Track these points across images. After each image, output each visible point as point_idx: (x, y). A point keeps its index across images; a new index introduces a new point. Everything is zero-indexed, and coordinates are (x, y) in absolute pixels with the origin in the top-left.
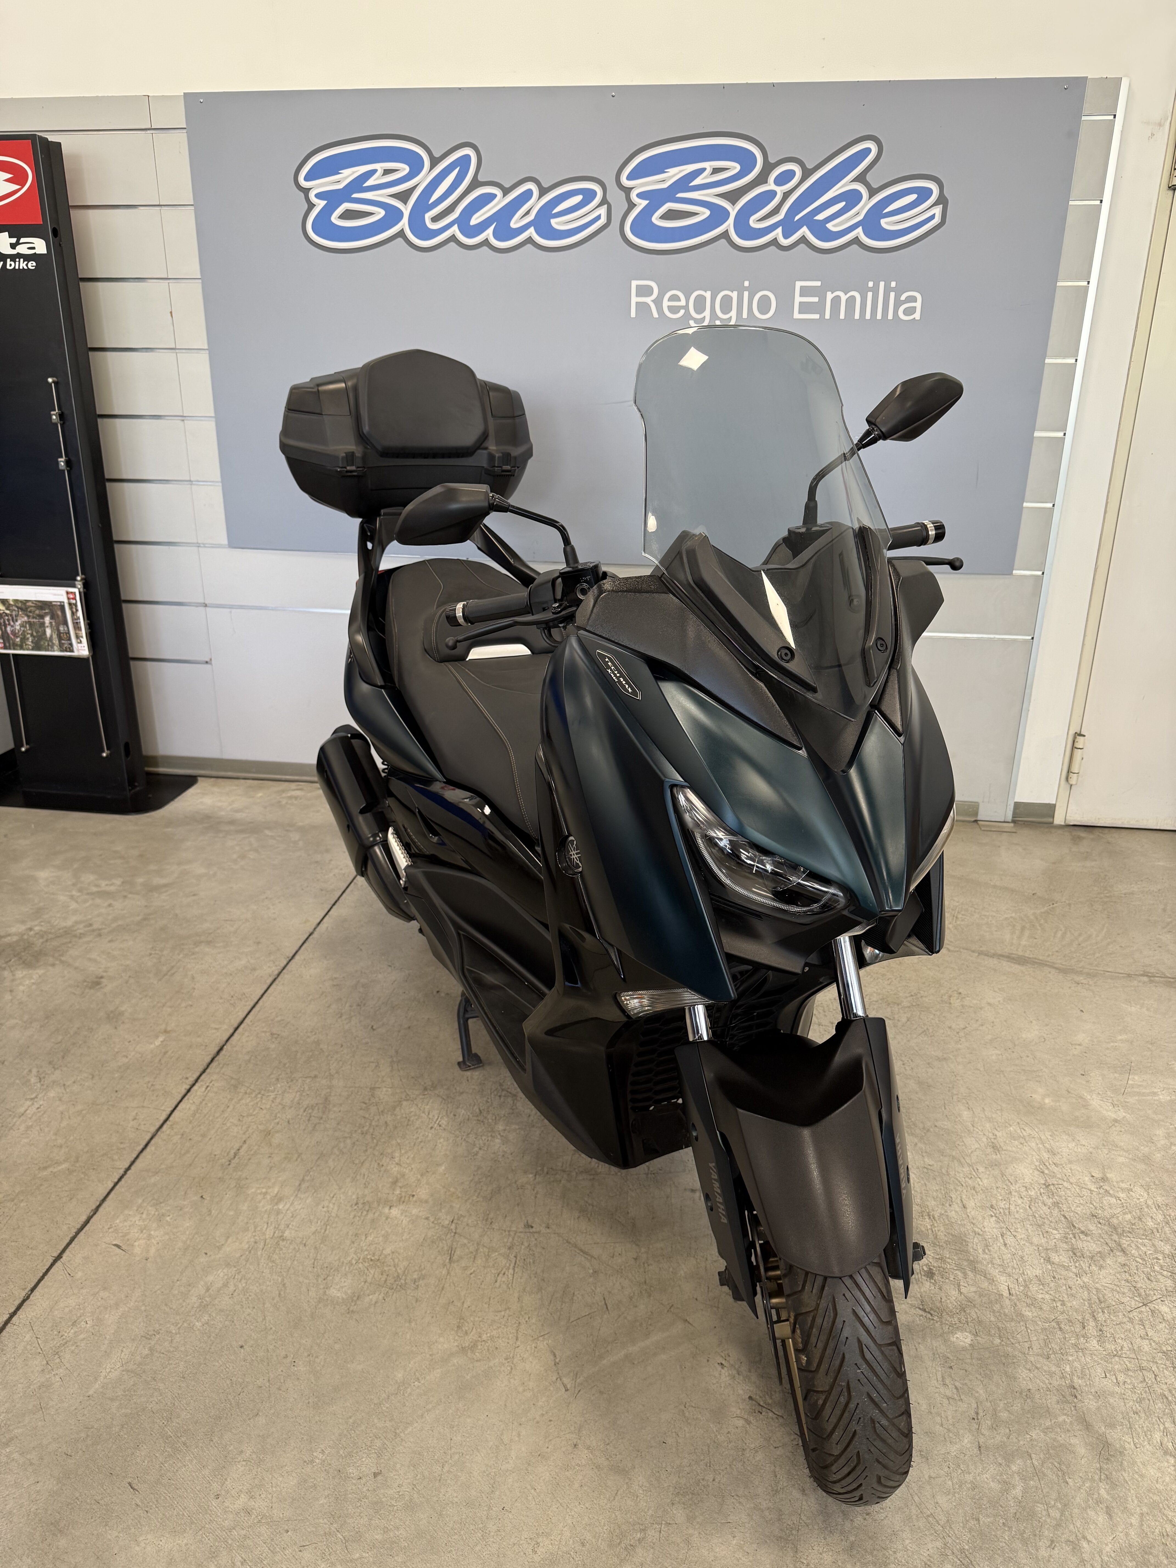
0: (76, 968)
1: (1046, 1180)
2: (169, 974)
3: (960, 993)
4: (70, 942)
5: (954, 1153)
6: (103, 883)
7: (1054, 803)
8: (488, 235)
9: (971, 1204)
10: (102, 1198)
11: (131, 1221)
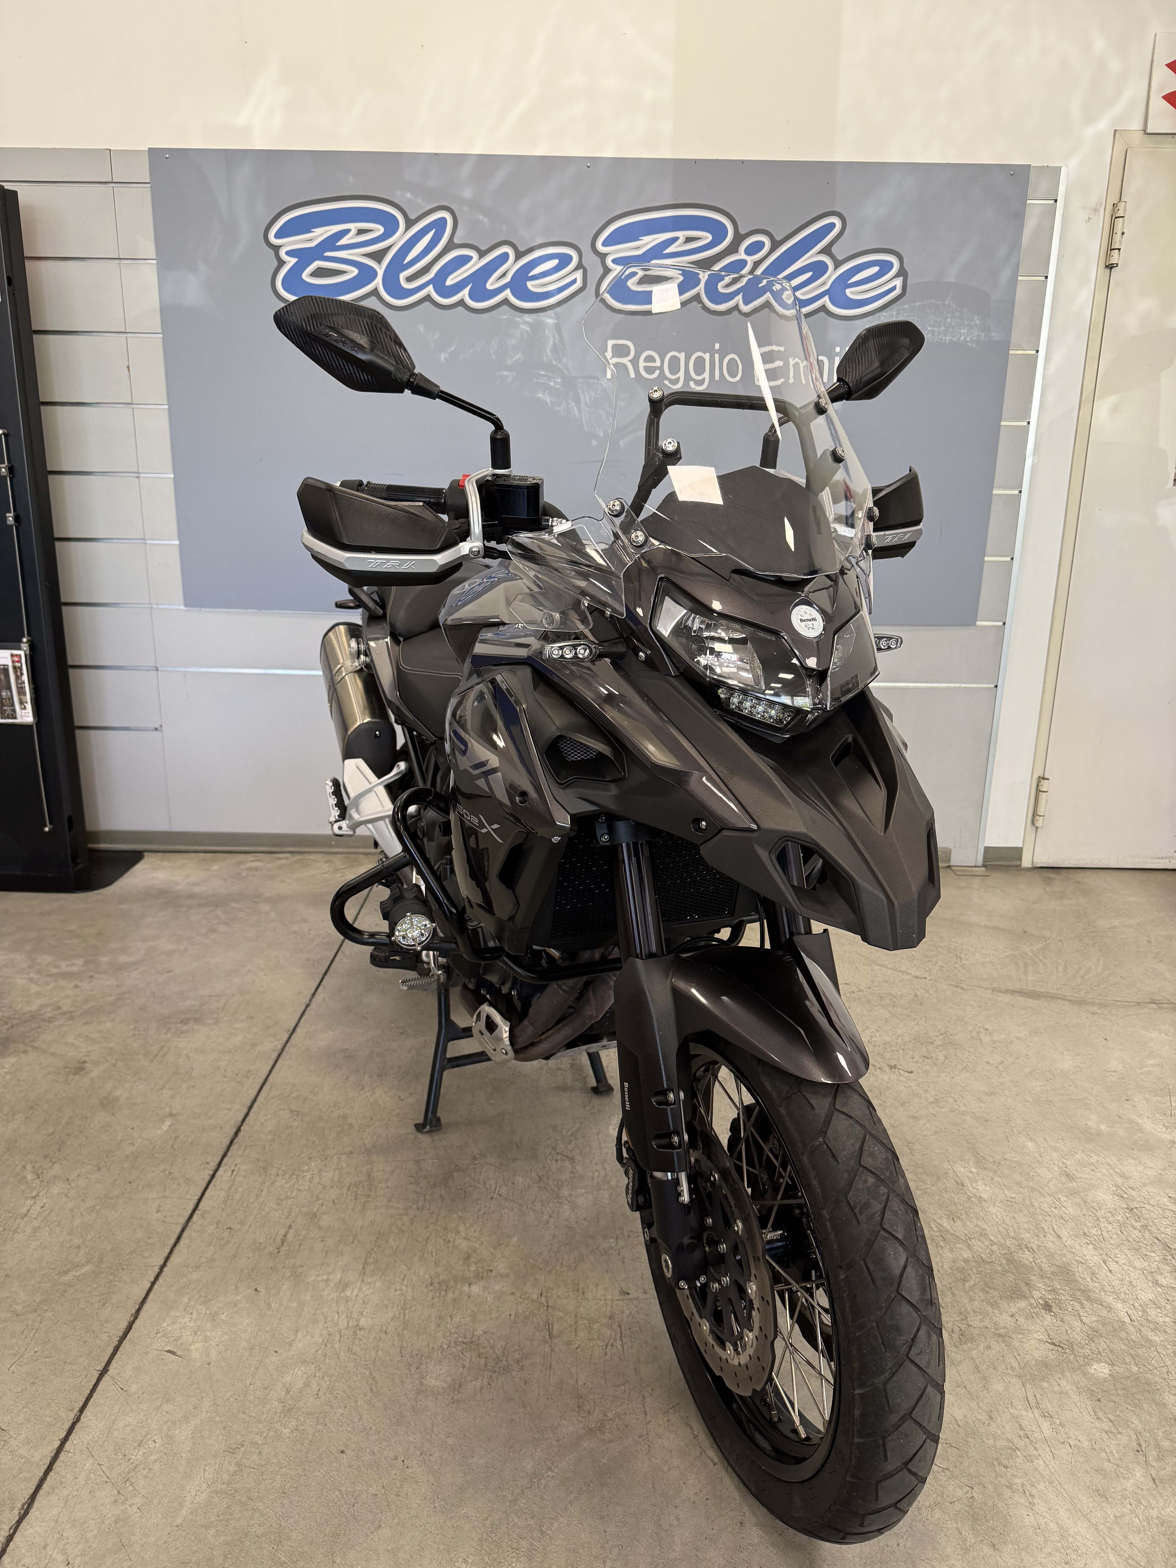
0: (53, 1054)
1: (1128, 1205)
2: (161, 1053)
3: (987, 1029)
4: (40, 1027)
5: (1031, 1184)
6: (63, 964)
7: (1020, 845)
8: (464, 295)
9: (1064, 1233)
10: (141, 1300)
11: (180, 1323)
